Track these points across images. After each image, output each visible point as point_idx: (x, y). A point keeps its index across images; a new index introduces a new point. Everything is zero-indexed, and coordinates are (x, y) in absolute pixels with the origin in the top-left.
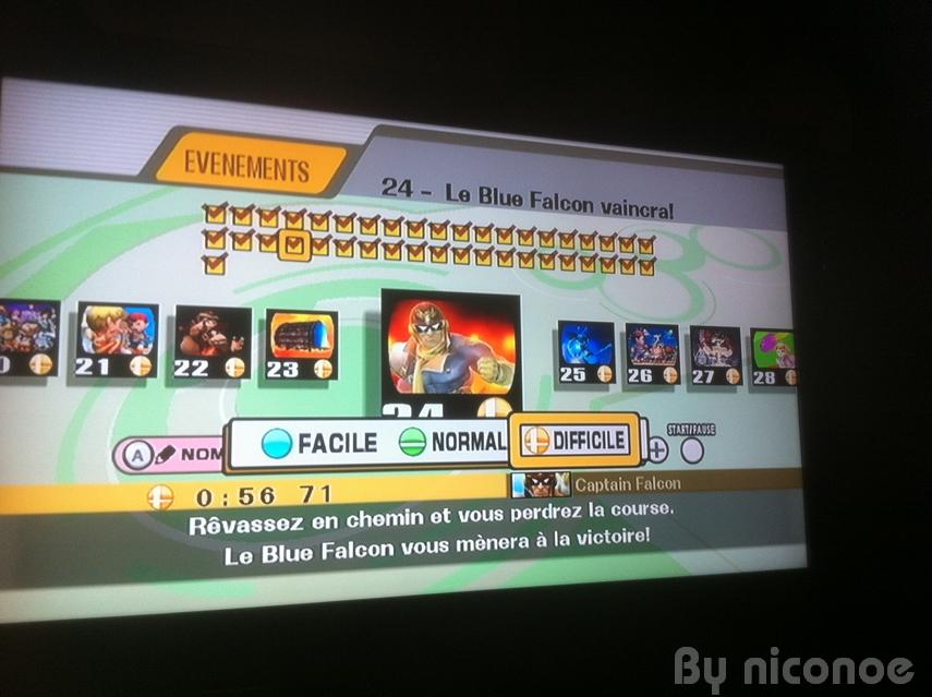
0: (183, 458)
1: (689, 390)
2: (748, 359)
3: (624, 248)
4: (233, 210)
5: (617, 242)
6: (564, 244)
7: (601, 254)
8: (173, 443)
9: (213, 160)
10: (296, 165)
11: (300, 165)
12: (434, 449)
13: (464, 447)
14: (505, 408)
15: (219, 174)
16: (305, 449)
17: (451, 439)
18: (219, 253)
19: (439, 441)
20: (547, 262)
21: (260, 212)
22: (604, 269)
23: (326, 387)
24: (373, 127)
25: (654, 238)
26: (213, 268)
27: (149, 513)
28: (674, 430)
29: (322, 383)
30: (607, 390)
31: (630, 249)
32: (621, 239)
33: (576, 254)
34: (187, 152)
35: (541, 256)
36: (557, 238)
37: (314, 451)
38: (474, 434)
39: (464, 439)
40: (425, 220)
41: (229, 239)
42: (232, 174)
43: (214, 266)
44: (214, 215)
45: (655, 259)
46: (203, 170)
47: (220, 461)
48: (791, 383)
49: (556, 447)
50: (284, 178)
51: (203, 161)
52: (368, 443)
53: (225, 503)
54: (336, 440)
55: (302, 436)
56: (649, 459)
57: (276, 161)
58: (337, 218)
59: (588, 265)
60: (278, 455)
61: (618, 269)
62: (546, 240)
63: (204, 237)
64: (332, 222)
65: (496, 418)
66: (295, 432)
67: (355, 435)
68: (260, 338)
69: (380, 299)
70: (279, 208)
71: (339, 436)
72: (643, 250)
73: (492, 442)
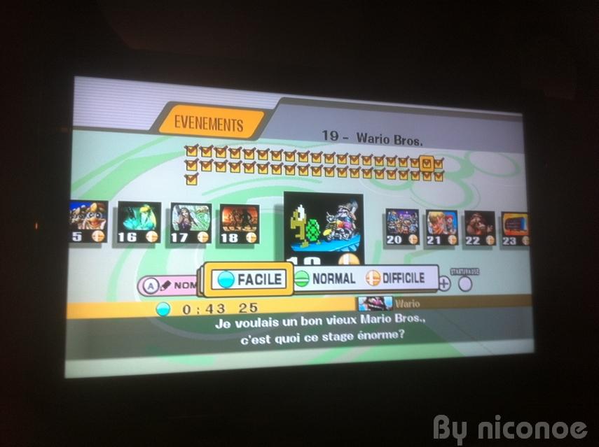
0: (175, 288)
1: (464, 249)
2: (499, 230)
3: (425, 165)
4: (202, 148)
5: (421, 162)
6: (389, 164)
7: (412, 169)
8: (170, 279)
9: (190, 119)
10: (236, 122)
11: (238, 124)
13: (331, 282)
14: (355, 260)
15: (193, 128)
16: (242, 283)
18: (194, 173)
19: (317, 279)
20: (379, 175)
22: (413, 178)
23: (253, 248)
24: (279, 99)
25: (443, 159)
27: (157, 318)
28: (454, 272)
29: (251, 246)
30: (415, 248)
31: (429, 166)
32: (423, 160)
33: (397, 169)
34: (176, 116)
36: (385, 160)
37: (247, 284)
38: (336, 274)
39: (331, 277)
40: (309, 152)
41: (199, 165)
42: (201, 128)
43: (191, 180)
44: (191, 151)
45: (443, 172)
46: (184, 126)
47: (195, 289)
48: (525, 244)
49: (385, 282)
50: (229, 130)
51: (184, 121)
52: (276, 279)
53: (198, 313)
54: (259, 278)
55: (240, 275)
56: (439, 289)
57: (225, 120)
58: (259, 152)
59: (403, 176)
60: (226, 285)
61: (421, 178)
62: (379, 161)
63: (185, 164)
64: (256, 154)
65: (350, 265)
66: (236, 274)
67: (269, 275)
68: (217, 221)
69: (283, 198)
70: (227, 147)
71: (261, 276)
72: (436, 166)
73: (347, 279)
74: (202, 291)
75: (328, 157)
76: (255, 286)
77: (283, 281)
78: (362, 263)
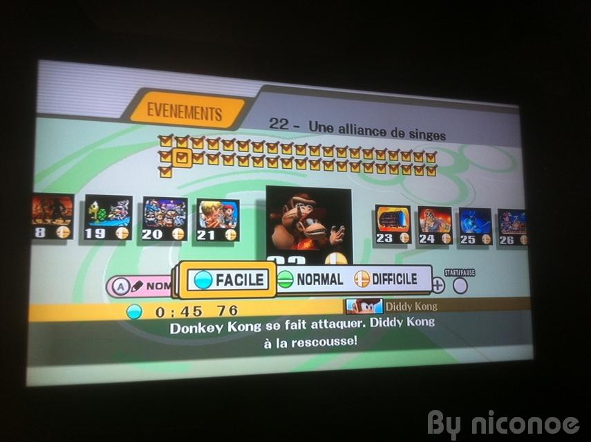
0: (148, 289)
1: (459, 248)
2: (496, 228)
3: (416, 159)
4: (177, 138)
5: (412, 155)
6: (379, 157)
7: (403, 163)
8: (142, 279)
9: (164, 107)
10: (214, 110)
11: (217, 112)
12: (299, 284)
13: (317, 283)
14: (342, 259)
15: (167, 116)
16: (220, 283)
17: (309, 278)
18: (168, 165)
20: (368, 168)
21: (193, 139)
22: (405, 172)
23: (233, 246)
24: (261, 86)
25: (436, 152)
26: (165, 174)
27: (127, 321)
28: (448, 273)
29: (230, 243)
30: (406, 248)
31: (421, 160)
32: (415, 154)
33: (387, 163)
34: (149, 103)
35: (364, 164)
36: (374, 153)
37: (226, 285)
38: (323, 275)
39: (317, 277)
40: (293, 143)
42: (176, 116)
43: (165, 172)
44: (165, 141)
45: (437, 166)
46: (158, 115)
47: (170, 290)
48: (524, 243)
49: (374, 283)
50: (207, 119)
51: (158, 109)
52: (258, 280)
53: (173, 316)
54: (239, 278)
55: (218, 275)
56: (433, 291)
57: (202, 108)
58: (239, 142)
59: (394, 170)
60: (204, 286)
61: (413, 172)
62: (368, 155)
63: (159, 155)
64: (236, 145)
65: (337, 265)
66: (214, 273)
67: (250, 275)
69: (265, 192)
70: (204, 137)
71: (241, 275)
72: (429, 160)
73: (334, 280)
74: (177, 292)
75: (314, 149)
76: (235, 287)
77: (265, 282)
78: (350, 263)
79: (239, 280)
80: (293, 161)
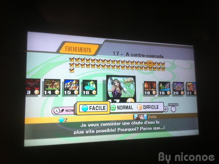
0: (66, 112)
1: (173, 96)
3: (158, 65)
4: (75, 59)
5: (157, 64)
6: (145, 64)
7: (153, 66)
8: (64, 108)
9: (71, 48)
11: (89, 50)
13: (124, 109)
14: (133, 100)
15: (72, 51)
16: (91, 109)
17: (121, 107)
18: (73, 68)
19: (119, 108)
22: (154, 70)
23: (95, 96)
24: (104, 40)
25: (165, 63)
27: (59, 123)
28: (169, 105)
29: (94, 95)
30: (155, 96)
32: (157, 63)
33: (148, 66)
34: (66, 47)
35: (140, 67)
36: (143, 63)
37: (93, 110)
38: (126, 106)
39: (124, 107)
40: (115, 60)
41: (75, 65)
42: (75, 51)
43: (72, 71)
44: (72, 60)
45: (165, 67)
46: (69, 51)
47: (73, 112)
49: (144, 109)
50: (86, 52)
51: (69, 48)
52: (104, 108)
54: (97, 107)
55: (90, 107)
56: (164, 111)
57: (84, 48)
59: (150, 69)
60: (85, 111)
61: (157, 70)
62: (141, 64)
63: (69, 65)
64: (96, 61)
65: (131, 102)
66: (89, 106)
67: (101, 106)
68: (81, 86)
69: (106, 77)
70: (85, 58)
71: (98, 107)
72: (162, 65)
73: (130, 108)
74: (76, 113)
75: (123, 62)
77: (106, 109)
78: (135, 102)
79: (97, 108)
80: (115, 66)
